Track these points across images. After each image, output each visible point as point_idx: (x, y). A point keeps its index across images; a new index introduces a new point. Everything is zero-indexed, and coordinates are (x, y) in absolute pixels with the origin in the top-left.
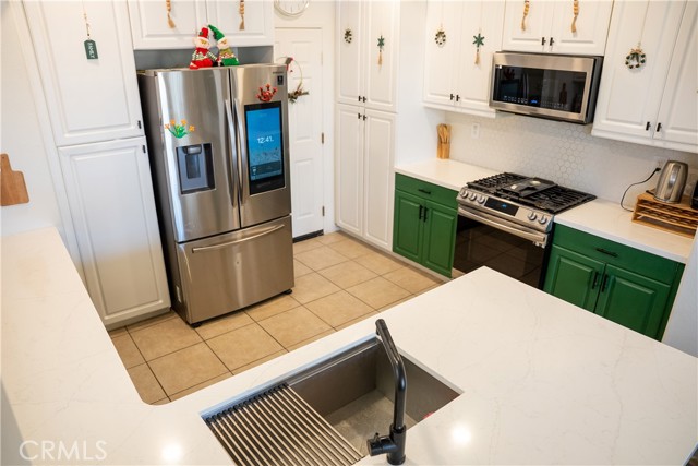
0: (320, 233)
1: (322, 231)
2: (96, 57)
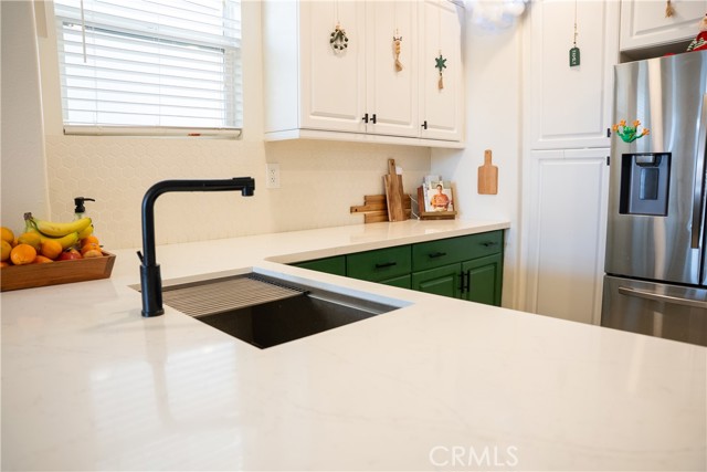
2: (578, 63)
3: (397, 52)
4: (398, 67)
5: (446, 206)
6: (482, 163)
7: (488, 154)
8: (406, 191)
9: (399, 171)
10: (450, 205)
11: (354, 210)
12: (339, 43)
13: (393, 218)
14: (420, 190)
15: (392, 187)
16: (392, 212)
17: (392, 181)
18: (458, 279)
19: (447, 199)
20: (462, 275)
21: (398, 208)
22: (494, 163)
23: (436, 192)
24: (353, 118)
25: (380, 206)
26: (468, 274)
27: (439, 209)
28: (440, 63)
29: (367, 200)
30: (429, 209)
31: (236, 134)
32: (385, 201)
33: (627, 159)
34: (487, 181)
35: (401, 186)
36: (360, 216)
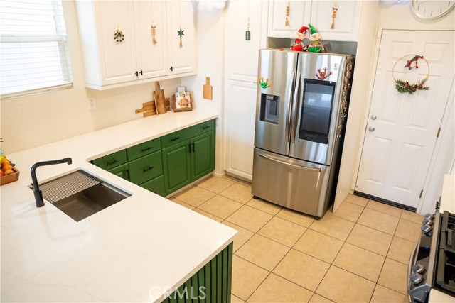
0: (413, 210)
1: (416, 209)
2: (249, 39)
3: (154, 33)
4: (155, 42)
5: (187, 105)
6: (205, 83)
7: (208, 79)
8: (166, 96)
9: (161, 88)
10: (189, 104)
11: (137, 112)
12: (119, 38)
13: (159, 113)
14: (174, 96)
15: (158, 97)
16: (158, 110)
17: (159, 94)
18: (188, 147)
19: (187, 101)
20: (190, 145)
21: (162, 107)
22: (211, 84)
23: (182, 98)
24: (130, 74)
25: (152, 107)
26: (193, 144)
27: (183, 107)
28: (181, 33)
29: (145, 105)
30: (178, 107)
31: (70, 86)
32: (154, 104)
33: (264, 96)
34: (208, 93)
35: (163, 95)
36: (141, 114)
